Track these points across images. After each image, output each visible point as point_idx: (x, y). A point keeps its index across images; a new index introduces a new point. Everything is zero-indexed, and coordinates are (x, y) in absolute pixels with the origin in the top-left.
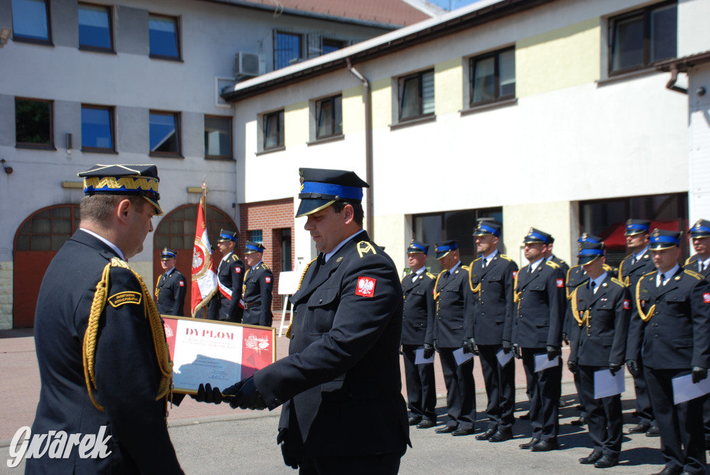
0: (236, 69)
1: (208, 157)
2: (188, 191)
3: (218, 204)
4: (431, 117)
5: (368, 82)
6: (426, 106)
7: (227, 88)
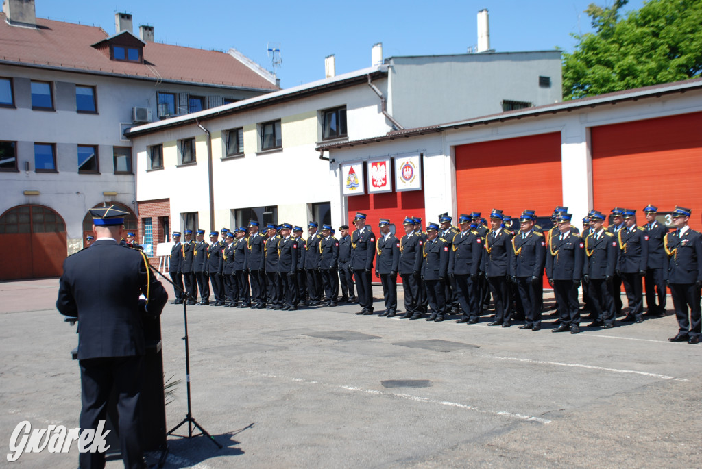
0: (133, 117)
1: (116, 173)
2: (104, 194)
3: (123, 202)
4: (242, 155)
5: (209, 133)
6: (240, 148)
7: (127, 129)
